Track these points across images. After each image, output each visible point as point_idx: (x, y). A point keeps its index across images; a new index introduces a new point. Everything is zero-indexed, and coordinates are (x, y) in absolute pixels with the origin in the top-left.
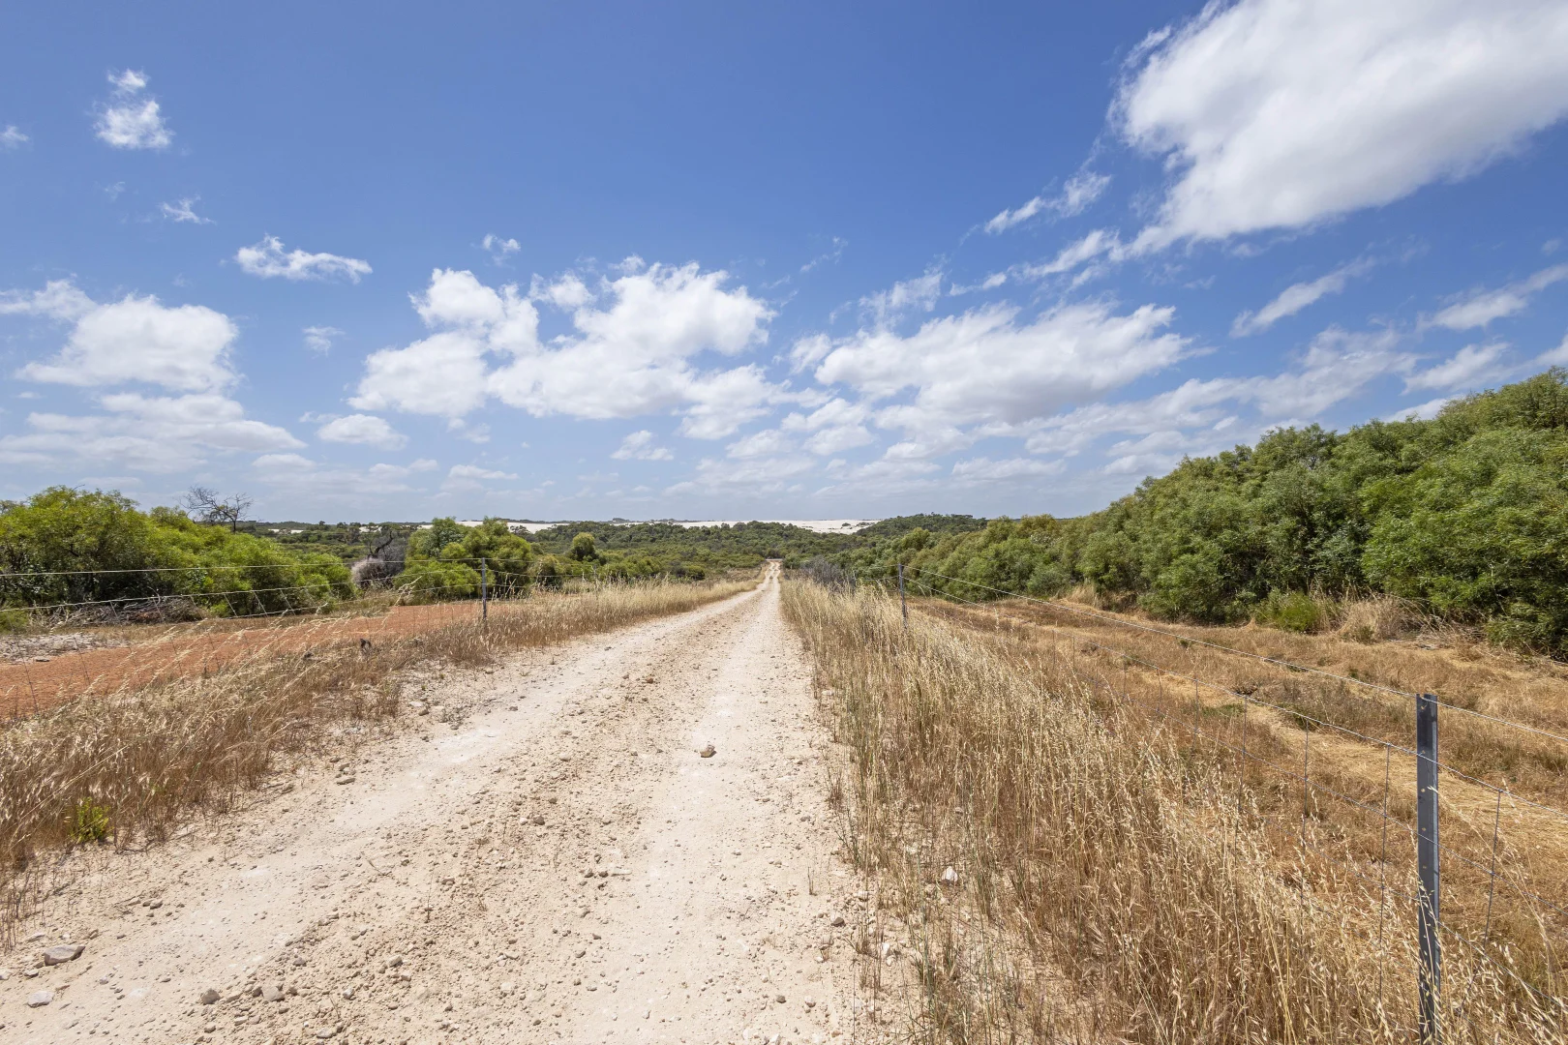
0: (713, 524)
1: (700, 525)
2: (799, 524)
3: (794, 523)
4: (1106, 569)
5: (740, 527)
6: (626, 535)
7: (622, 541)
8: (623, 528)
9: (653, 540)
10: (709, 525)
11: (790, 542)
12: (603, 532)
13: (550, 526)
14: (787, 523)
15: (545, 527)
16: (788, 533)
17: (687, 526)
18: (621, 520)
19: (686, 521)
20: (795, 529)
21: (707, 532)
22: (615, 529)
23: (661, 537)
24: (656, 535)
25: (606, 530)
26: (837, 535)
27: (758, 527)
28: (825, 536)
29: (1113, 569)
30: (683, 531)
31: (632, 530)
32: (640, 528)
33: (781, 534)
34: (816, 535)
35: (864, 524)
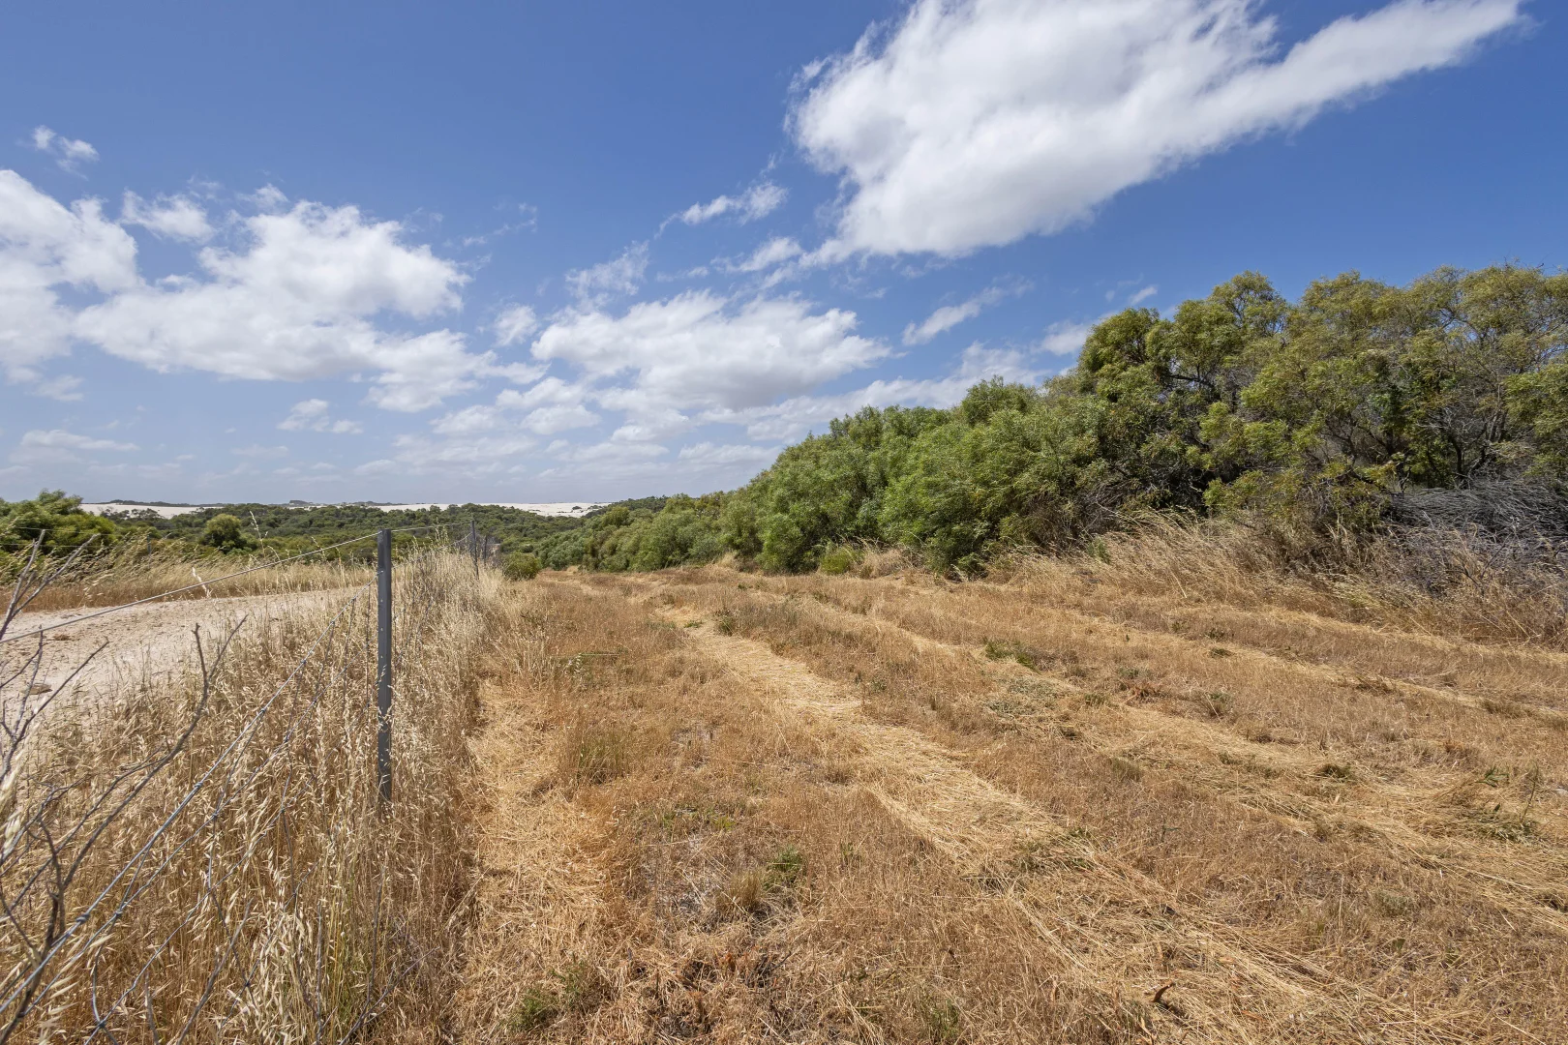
0: (421, 507)
1: (403, 508)
2: (524, 507)
3: (516, 506)
4: (740, 534)
5: (453, 510)
6: (304, 519)
7: (299, 526)
8: (300, 512)
9: (341, 525)
10: (414, 508)
11: (511, 525)
12: (272, 516)
13: (194, 509)
14: (508, 506)
15: (187, 511)
16: (508, 517)
17: (386, 509)
18: (302, 503)
19: (388, 504)
20: (519, 512)
21: (412, 516)
22: (289, 513)
23: (351, 522)
24: (345, 520)
25: (277, 513)
26: (566, 518)
27: (473, 509)
28: (550, 519)
29: (745, 534)
30: (383, 514)
31: (315, 514)
32: (323, 511)
33: (500, 517)
34: (541, 518)
35: (596, 507)
